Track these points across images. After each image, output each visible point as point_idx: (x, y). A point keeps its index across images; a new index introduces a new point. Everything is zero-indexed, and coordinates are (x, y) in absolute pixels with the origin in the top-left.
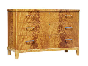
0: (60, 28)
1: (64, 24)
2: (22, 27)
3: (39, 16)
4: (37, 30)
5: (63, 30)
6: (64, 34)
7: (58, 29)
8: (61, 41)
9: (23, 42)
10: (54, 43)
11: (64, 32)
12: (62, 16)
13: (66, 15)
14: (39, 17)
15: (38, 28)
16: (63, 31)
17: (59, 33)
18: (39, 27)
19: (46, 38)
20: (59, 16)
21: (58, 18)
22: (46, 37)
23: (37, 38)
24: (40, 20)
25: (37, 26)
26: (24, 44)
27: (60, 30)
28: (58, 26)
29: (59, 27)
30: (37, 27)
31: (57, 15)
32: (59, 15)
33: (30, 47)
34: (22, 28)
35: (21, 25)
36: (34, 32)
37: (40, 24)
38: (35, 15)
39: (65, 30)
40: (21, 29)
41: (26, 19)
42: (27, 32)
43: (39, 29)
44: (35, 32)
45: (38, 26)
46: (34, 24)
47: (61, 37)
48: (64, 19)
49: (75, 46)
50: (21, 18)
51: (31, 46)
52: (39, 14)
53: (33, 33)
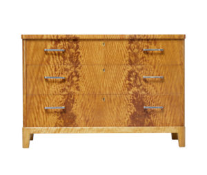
0: (132, 79)
1: (142, 69)
2: (38, 75)
3: (78, 50)
4: (72, 82)
5: (139, 83)
6: (143, 93)
7: (127, 82)
8: (133, 110)
9: (39, 109)
10: (115, 113)
11: (141, 87)
12: (136, 51)
13: (148, 47)
14: (79, 53)
15: (75, 79)
16: (138, 87)
17: (129, 90)
18: (78, 76)
19: (94, 103)
20: (130, 51)
21: (128, 55)
22: (95, 99)
23: (73, 100)
24: (79, 59)
25: (74, 74)
26: (41, 114)
27: (132, 83)
28: (126, 73)
29: (129, 76)
30: (73, 77)
31: (125, 49)
32: (130, 48)
33: (57, 123)
34: (37, 79)
35: (33, 71)
36: (67, 88)
37: (80, 68)
38: (69, 48)
39: (144, 83)
40: (34, 80)
41: (46, 56)
42: (48, 88)
43: (77, 81)
44: (68, 86)
45: (76, 72)
46: (66, 70)
47: (134, 100)
48: (143, 58)
49: (171, 124)
50: (33, 54)
51: (59, 119)
52: (78, 46)
53: (63, 90)
